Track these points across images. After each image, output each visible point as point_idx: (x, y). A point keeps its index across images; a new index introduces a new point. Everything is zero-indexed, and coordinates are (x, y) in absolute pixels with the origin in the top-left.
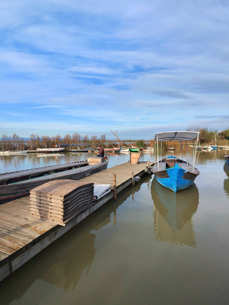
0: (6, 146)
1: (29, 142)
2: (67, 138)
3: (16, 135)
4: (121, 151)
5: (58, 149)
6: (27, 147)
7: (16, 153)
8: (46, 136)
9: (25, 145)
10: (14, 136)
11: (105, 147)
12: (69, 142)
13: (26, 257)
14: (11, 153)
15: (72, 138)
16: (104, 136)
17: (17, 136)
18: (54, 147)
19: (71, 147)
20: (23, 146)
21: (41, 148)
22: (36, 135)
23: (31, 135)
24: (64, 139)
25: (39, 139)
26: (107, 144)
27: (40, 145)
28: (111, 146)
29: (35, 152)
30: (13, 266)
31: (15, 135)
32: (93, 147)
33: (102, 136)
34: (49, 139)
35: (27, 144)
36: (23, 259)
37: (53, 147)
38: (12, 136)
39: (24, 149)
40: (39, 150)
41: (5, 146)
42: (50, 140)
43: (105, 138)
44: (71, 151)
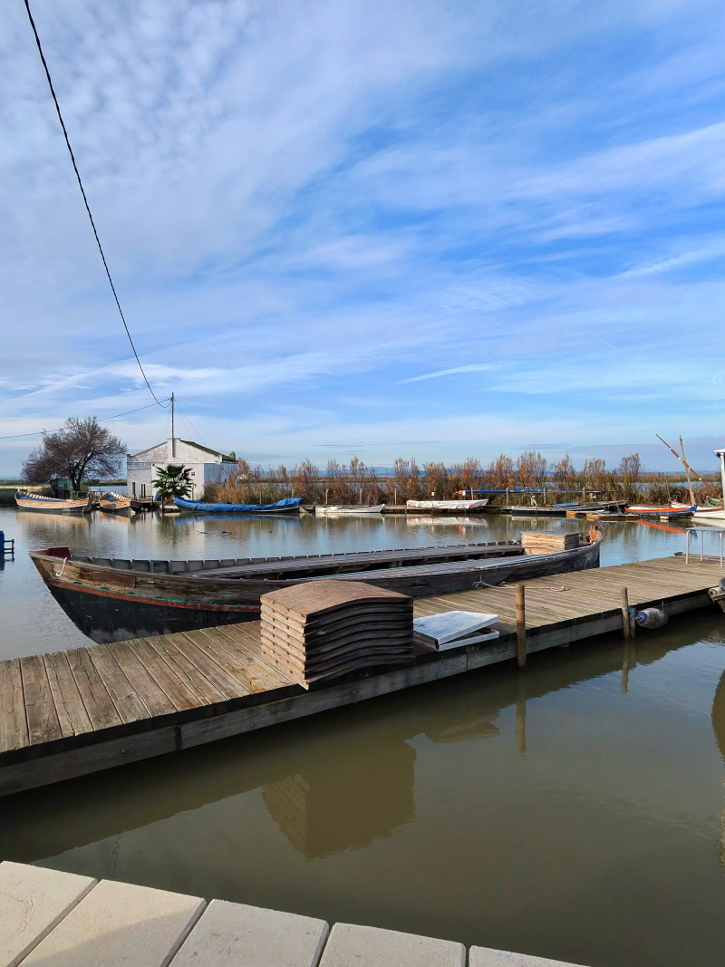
0: (335, 492)
1: (391, 480)
2: (500, 466)
3: (359, 463)
4: (696, 514)
5: (467, 504)
6: (384, 495)
7: (354, 511)
8: (437, 462)
9: (379, 490)
10: (354, 464)
11: (634, 499)
12: (505, 481)
13: (212, 730)
14: (343, 510)
15: (515, 468)
16: (635, 459)
17: (362, 464)
18: (457, 498)
19: (510, 499)
20: (374, 493)
21: (420, 499)
22: (410, 460)
23: (397, 462)
24: (488, 473)
25: (416, 472)
26: (644, 489)
27: (418, 489)
28: (659, 498)
29: (401, 512)
30: (184, 736)
31: (357, 460)
32: (587, 500)
33: (626, 460)
34: (445, 471)
35: (384, 487)
36: (206, 732)
37: (453, 496)
38: (348, 465)
39: (376, 502)
40: (413, 504)
41: (330, 492)
42: (446, 475)
43: (638, 466)
44: (508, 512)
